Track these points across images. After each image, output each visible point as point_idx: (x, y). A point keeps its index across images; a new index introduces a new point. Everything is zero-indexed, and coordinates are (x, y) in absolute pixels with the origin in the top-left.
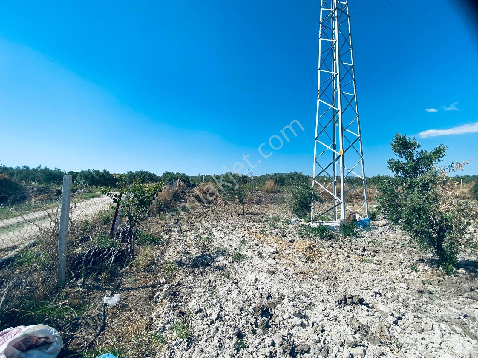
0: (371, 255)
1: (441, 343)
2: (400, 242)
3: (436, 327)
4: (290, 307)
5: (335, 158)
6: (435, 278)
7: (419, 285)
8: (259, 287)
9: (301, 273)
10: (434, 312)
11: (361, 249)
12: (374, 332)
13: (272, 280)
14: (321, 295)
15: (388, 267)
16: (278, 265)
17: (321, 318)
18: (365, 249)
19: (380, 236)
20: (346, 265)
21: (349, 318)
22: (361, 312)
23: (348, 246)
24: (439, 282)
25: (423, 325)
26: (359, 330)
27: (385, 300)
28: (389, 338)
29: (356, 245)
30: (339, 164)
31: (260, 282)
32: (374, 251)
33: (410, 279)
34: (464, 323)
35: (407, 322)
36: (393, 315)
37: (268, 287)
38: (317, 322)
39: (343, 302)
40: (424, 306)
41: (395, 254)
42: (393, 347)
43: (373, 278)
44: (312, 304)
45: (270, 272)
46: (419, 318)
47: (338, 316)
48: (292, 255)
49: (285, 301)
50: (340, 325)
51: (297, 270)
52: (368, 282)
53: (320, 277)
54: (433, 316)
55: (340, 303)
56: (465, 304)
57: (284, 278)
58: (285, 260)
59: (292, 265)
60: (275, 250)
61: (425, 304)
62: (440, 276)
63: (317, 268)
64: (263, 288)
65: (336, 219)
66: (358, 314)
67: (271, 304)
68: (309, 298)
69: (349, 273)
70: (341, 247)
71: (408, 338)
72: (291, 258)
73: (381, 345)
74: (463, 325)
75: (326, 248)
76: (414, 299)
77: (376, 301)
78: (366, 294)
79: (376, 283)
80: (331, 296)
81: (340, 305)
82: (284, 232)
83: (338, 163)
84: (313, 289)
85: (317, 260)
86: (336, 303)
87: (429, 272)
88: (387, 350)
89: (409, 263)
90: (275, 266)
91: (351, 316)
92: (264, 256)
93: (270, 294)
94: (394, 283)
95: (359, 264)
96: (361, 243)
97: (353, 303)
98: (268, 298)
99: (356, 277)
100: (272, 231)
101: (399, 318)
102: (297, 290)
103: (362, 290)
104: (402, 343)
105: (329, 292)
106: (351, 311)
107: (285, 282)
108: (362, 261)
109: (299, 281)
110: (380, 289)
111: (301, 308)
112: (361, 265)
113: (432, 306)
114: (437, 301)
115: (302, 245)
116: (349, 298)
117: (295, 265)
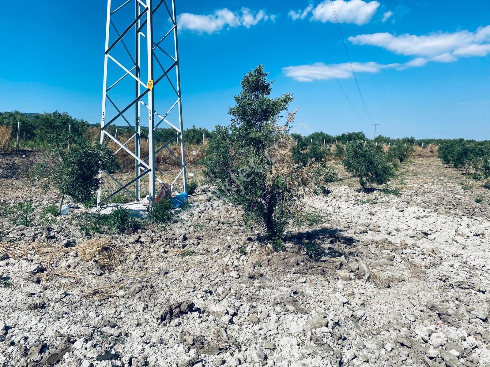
0: (193, 244)
1: (278, 328)
2: (226, 221)
3: (271, 312)
4: (88, 350)
5: (139, 96)
6: (265, 257)
7: (249, 270)
8: (16, 339)
9: (95, 293)
10: (267, 296)
11: (181, 238)
12: (210, 340)
13: (43, 320)
14: (135, 316)
15: (215, 255)
16: (48, 291)
17: (140, 347)
18: (186, 236)
19: (202, 217)
20: (164, 265)
21: (178, 334)
22: (192, 322)
23: (163, 237)
24: (268, 261)
25: (259, 313)
26: (194, 344)
27: (217, 298)
28: (228, 341)
29: (173, 234)
30: (145, 105)
31: (16, 329)
32: (197, 238)
33: (239, 265)
34: (295, 300)
35: (242, 316)
36: (228, 313)
37: (35, 333)
38: (135, 356)
39: (168, 316)
40: (258, 292)
41: (221, 237)
42: (233, 349)
43: (200, 274)
44: (123, 335)
45: (36, 307)
46: (255, 307)
47: (163, 337)
48: (74, 268)
49: (78, 344)
50: (168, 348)
51: (88, 291)
52: (194, 281)
53: (127, 292)
54: (266, 301)
55: (163, 318)
56: (293, 280)
57: (65, 309)
58: (60, 279)
59: (78, 285)
60: (37, 265)
61: (258, 289)
62: (268, 254)
63: (121, 279)
64: (26, 339)
65: (139, 199)
66: (188, 326)
67: (51, 358)
68: (116, 327)
69: (168, 275)
70: (152, 239)
71: (247, 333)
72: (72, 273)
73: (220, 353)
74: (294, 302)
75: (130, 245)
76: (247, 287)
77: (207, 302)
78: (195, 297)
79: (204, 280)
80: (150, 314)
81: (164, 322)
82: (49, 230)
83: (143, 103)
84: (120, 312)
85: (119, 267)
86: (158, 320)
87: (257, 252)
88: (226, 355)
89: (237, 245)
90: (42, 294)
91: (181, 331)
92: (15, 281)
93: (45, 342)
94: (224, 273)
95: (180, 260)
96: (178, 230)
97: (182, 313)
98: (41, 351)
99: (178, 278)
100: (23, 232)
101: (235, 314)
102: (95, 321)
103: (189, 292)
104: (241, 341)
105: (145, 309)
106: (179, 324)
107: (69, 315)
108: (184, 255)
109: (94, 306)
110: (209, 285)
111: (107, 346)
112: (183, 260)
113: (265, 290)
114: (268, 284)
115: (92, 248)
116: (176, 308)
117: (83, 284)
